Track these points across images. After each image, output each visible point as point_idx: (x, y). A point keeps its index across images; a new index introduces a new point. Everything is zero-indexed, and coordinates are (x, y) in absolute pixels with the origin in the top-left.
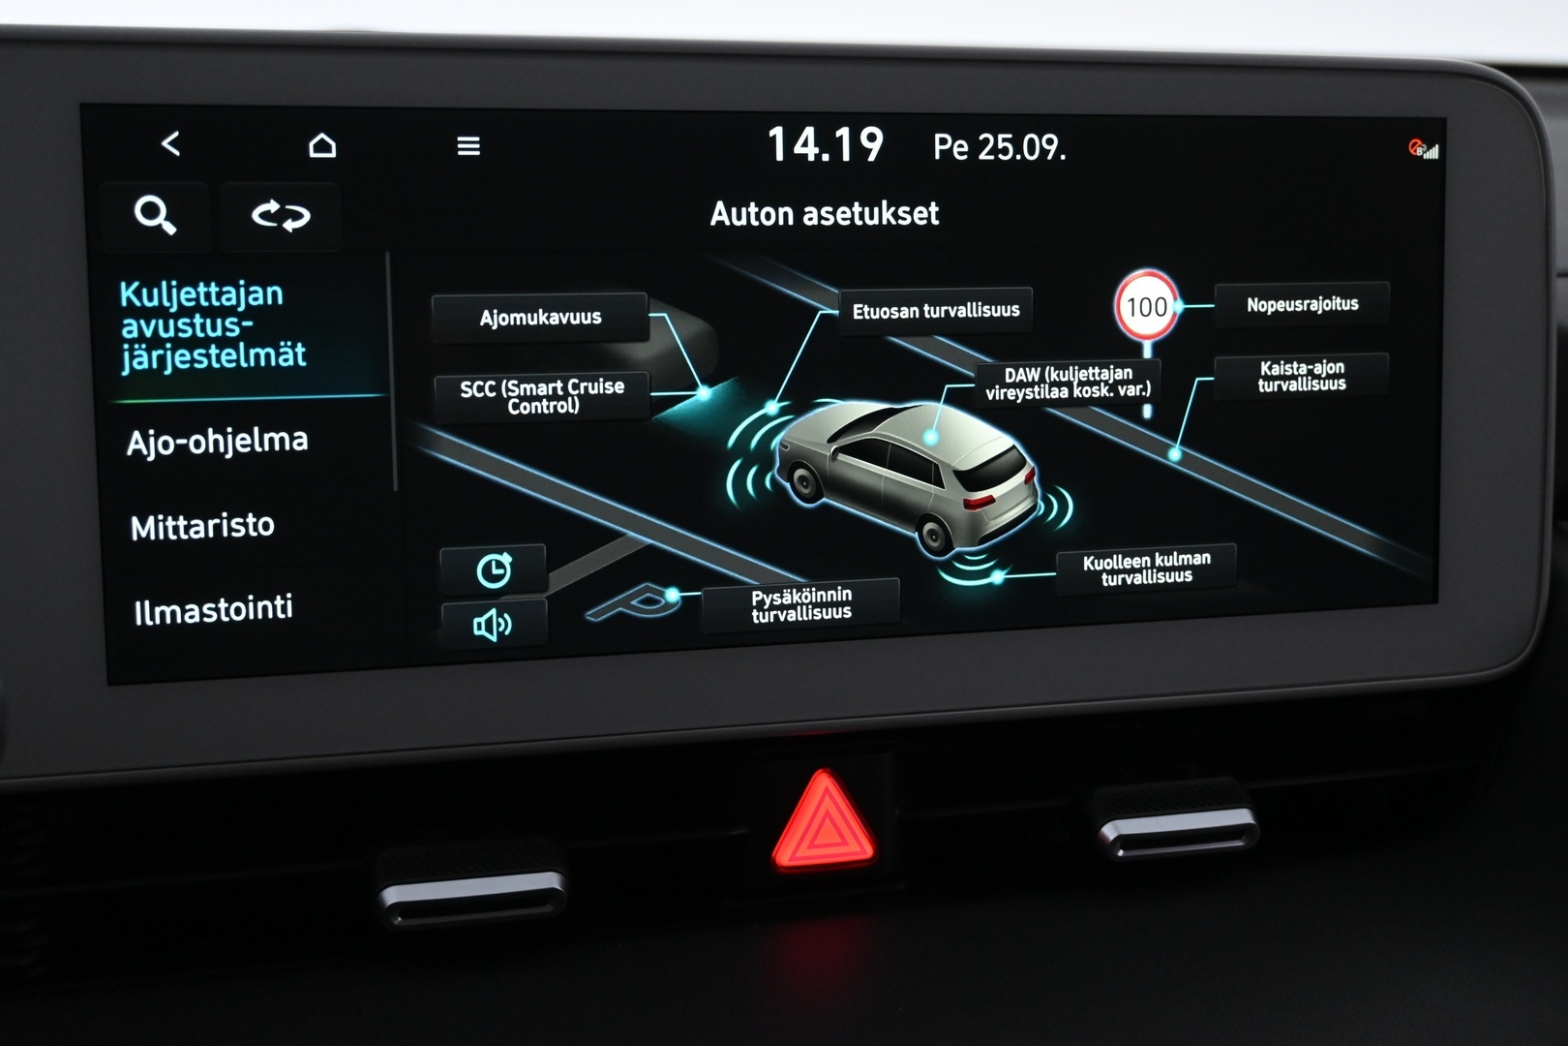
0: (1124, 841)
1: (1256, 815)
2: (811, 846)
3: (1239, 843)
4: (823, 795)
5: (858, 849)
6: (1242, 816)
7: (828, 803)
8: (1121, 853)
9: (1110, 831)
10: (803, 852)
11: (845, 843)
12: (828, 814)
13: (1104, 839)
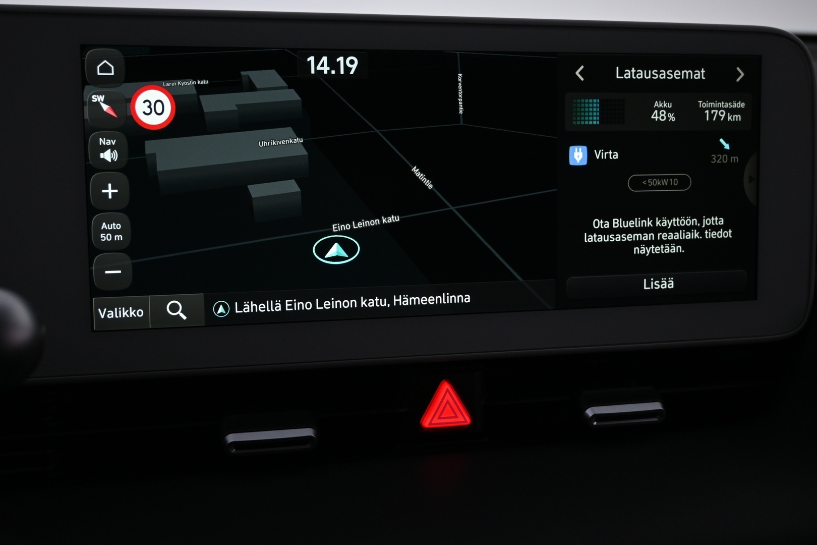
0: (597, 417)
1: (664, 405)
2: (440, 418)
3: (655, 420)
4: (446, 394)
5: (463, 420)
6: (657, 406)
7: (448, 397)
8: (595, 423)
9: (590, 412)
10: (435, 421)
11: (456, 417)
12: (448, 402)
13: (587, 416)
